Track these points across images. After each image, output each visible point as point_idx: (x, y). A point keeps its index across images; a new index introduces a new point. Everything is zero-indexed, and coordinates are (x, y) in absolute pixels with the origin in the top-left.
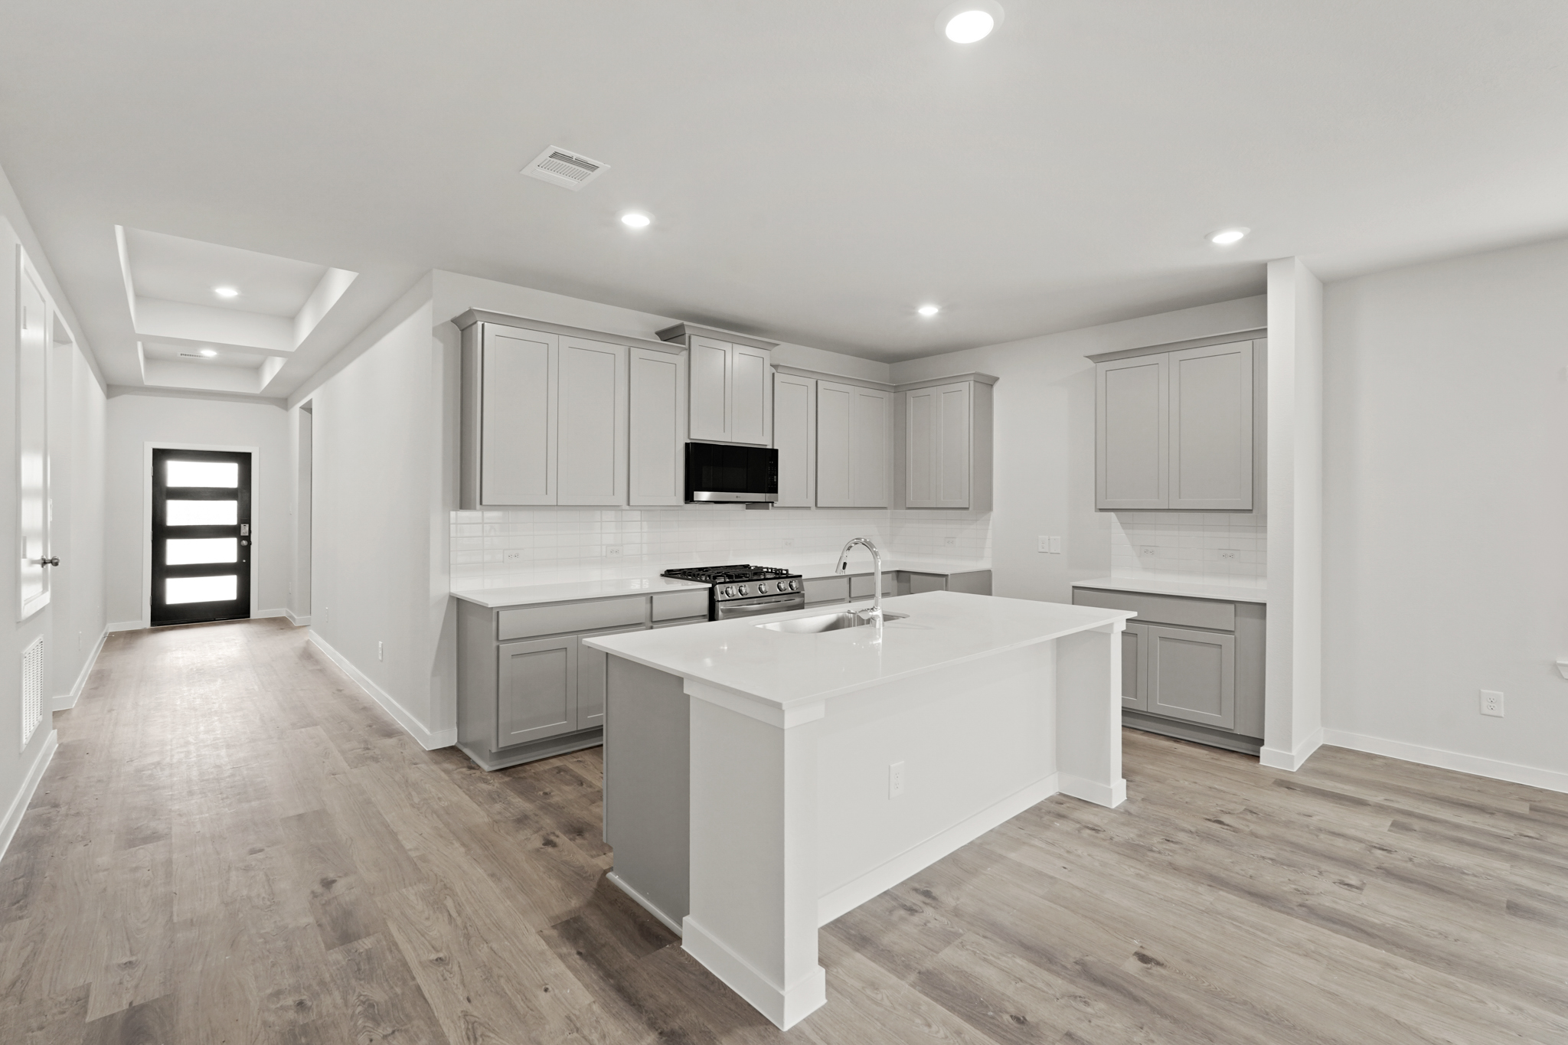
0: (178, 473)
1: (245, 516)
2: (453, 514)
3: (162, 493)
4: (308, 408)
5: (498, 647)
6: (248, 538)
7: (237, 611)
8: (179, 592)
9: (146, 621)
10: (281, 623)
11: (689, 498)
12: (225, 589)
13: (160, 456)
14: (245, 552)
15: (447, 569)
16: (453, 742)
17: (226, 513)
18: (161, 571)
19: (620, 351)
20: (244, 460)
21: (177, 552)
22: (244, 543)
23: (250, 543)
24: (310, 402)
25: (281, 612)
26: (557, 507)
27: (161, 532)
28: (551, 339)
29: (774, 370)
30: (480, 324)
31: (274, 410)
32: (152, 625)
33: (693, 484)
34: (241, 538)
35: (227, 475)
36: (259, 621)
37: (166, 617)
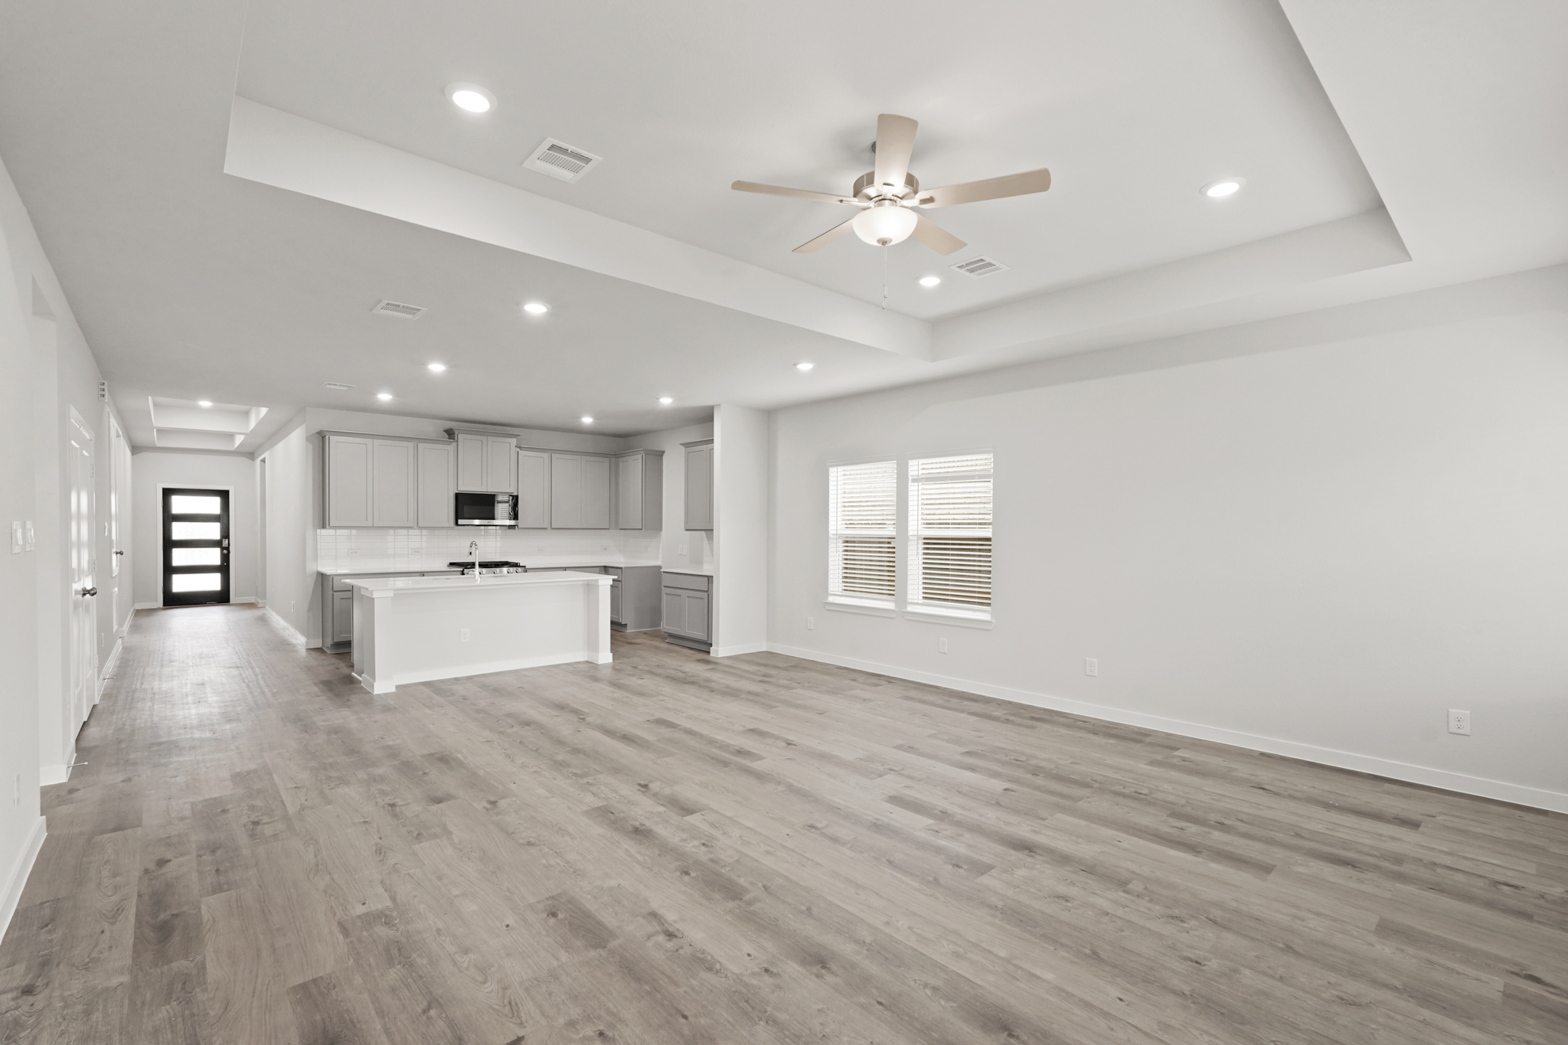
0: (179, 505)
1: (226, 534)
2: (318, 531)
3: (169, 518)
4: (263, 461)
5: (333, 595)
6: (228, 549)
7: (221, 598)
8: (181, 584)
9: (160, 603)
10: (251, 606)
11: (457, 524)
12: (212, 583)
13: (167, 493)
14: (226, 558)
15: (316, 558)
16: (320, 646)
17: (213, 531)
18: (169, 570)
19: (410, 445)
20: (224, 495)
21: (180, 557)
22: (225, 551)
23: (229, 552)
24: (264, 458)
25: (252, 599)
26: (373, 527)
27: (169, 544)
28: (368, 441)
29: (518, 449)
30: (327, 437)
31: (246, 461)
32: (164, 605)
33: (458, 516)
34: (223, 549)
35: (213, 505)
36: (233, 605)
37: (173, 600)
